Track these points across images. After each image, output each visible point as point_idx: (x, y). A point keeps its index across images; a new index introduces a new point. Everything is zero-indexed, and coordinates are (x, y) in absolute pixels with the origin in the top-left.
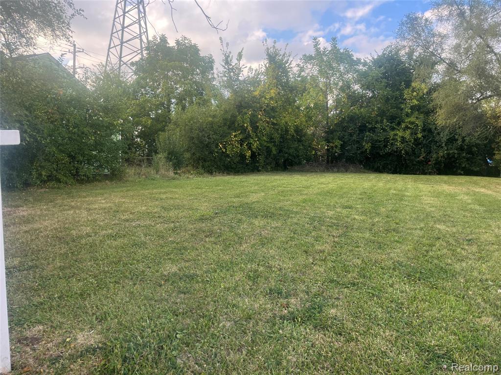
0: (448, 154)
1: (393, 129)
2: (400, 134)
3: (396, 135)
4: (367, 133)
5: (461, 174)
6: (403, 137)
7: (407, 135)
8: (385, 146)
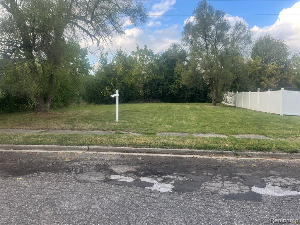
0: (191, 94)
1: (170, 84)
2: (173, 86)
3: (172, 87)
4: (161, 86)
5: (196, 102)
6: (174, 88)
7: (176, 87)
8: (168, 91)
